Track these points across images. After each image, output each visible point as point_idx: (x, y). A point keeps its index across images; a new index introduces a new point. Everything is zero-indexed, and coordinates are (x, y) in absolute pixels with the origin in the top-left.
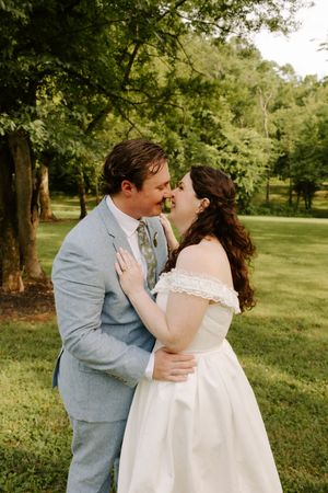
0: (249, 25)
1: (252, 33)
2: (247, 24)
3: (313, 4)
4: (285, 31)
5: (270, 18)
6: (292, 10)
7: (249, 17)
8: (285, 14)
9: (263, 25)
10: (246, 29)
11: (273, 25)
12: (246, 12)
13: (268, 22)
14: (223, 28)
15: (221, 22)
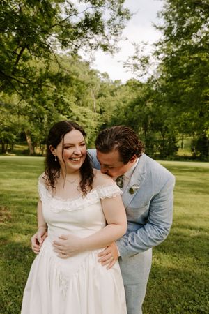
0: (91, 45)
1: (93, 51)
2: (90, 45)
3: (127, 39)
4: (112, 52)
5: (103, 43)
6: (116, 41)
7: (91, 41)
8: (112, 42)
9: (99, 47)
10: (90, 48)
11: (105, 48)
12: (90, 38)
13: (102, 46)
14: (76, 46)
15: (75, 42)
